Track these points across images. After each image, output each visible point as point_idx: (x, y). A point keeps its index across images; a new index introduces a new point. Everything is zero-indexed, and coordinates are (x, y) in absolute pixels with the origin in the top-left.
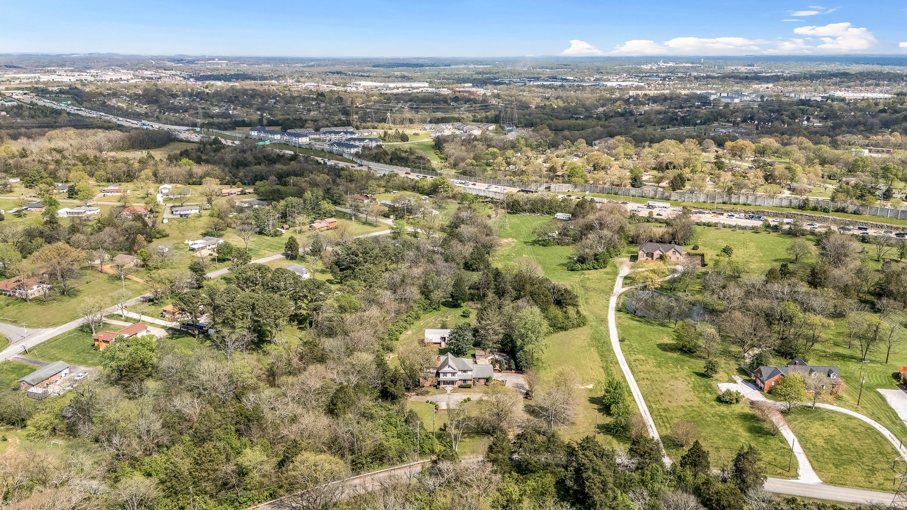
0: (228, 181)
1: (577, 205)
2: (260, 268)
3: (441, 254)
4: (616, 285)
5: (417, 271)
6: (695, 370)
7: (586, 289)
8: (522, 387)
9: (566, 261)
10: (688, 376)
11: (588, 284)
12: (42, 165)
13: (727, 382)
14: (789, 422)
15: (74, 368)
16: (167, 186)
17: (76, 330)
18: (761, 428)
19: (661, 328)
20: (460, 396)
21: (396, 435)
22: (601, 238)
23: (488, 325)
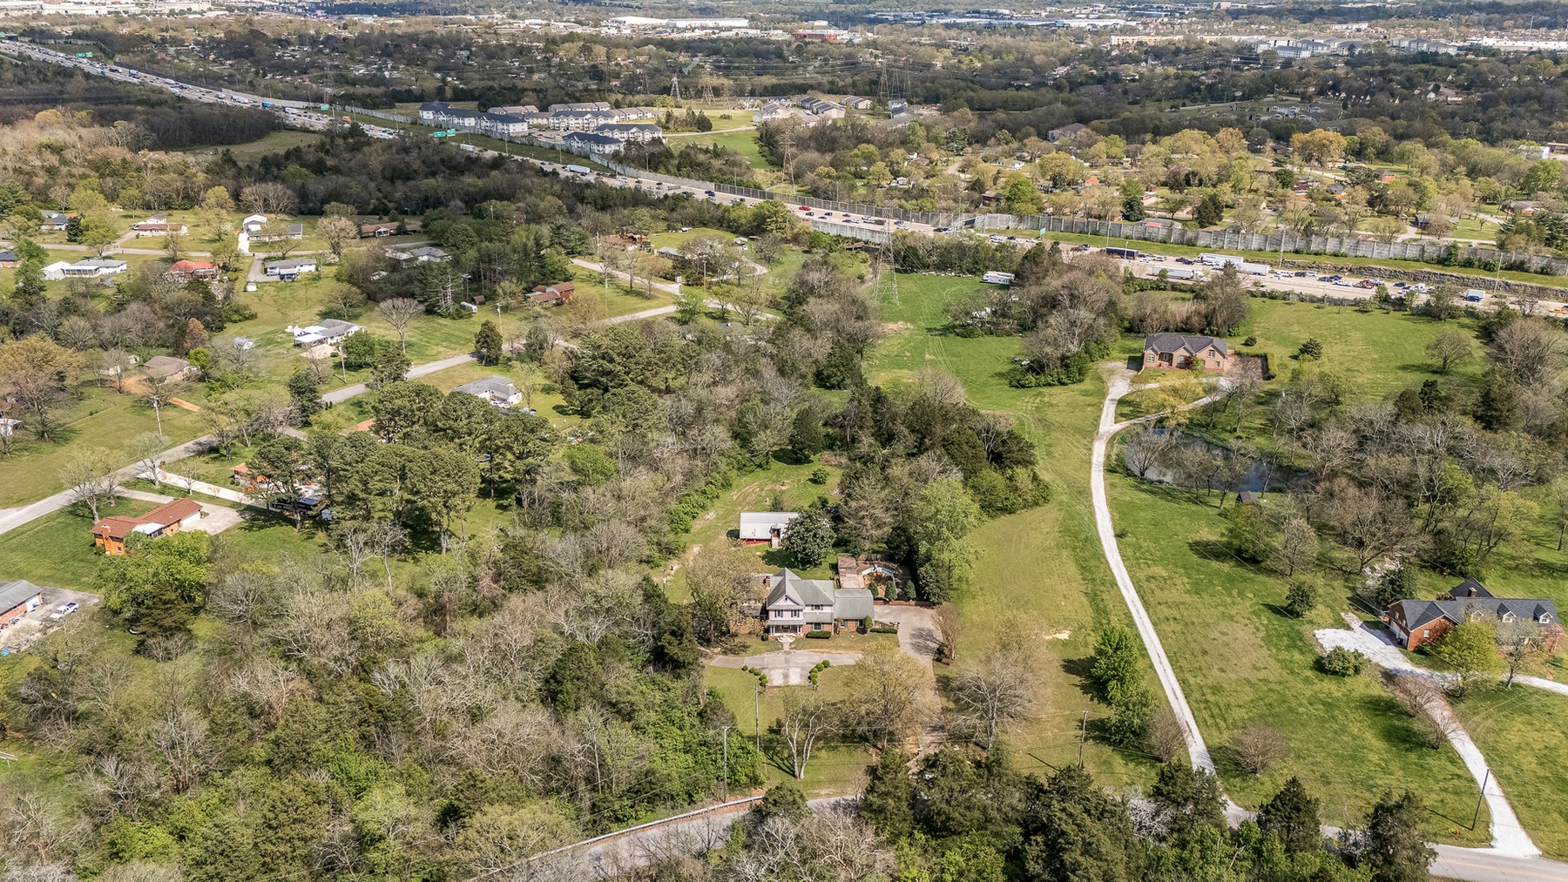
0: (375, 208)
1: (1026, 257)
2: (420, 391)
3: (772, 357)
4: (1103, 417)
5: (725, 393)
6: (1270, 601)
7: (1047, 425)
8: (930, 636)
9: (1006, 368)
10: (1254, 613)
11: (1051, 415)
12: (21, 177)
13: (1332, 626)
14: (1463, 718)
15: (53, 593)
16: (257, 217)
17: (61, 512)
18: (1408, 730)
19: (1194, 507)
20: (810, 657)
21: (681, 746)
22: (1073, 324)
23: (862, 508)
